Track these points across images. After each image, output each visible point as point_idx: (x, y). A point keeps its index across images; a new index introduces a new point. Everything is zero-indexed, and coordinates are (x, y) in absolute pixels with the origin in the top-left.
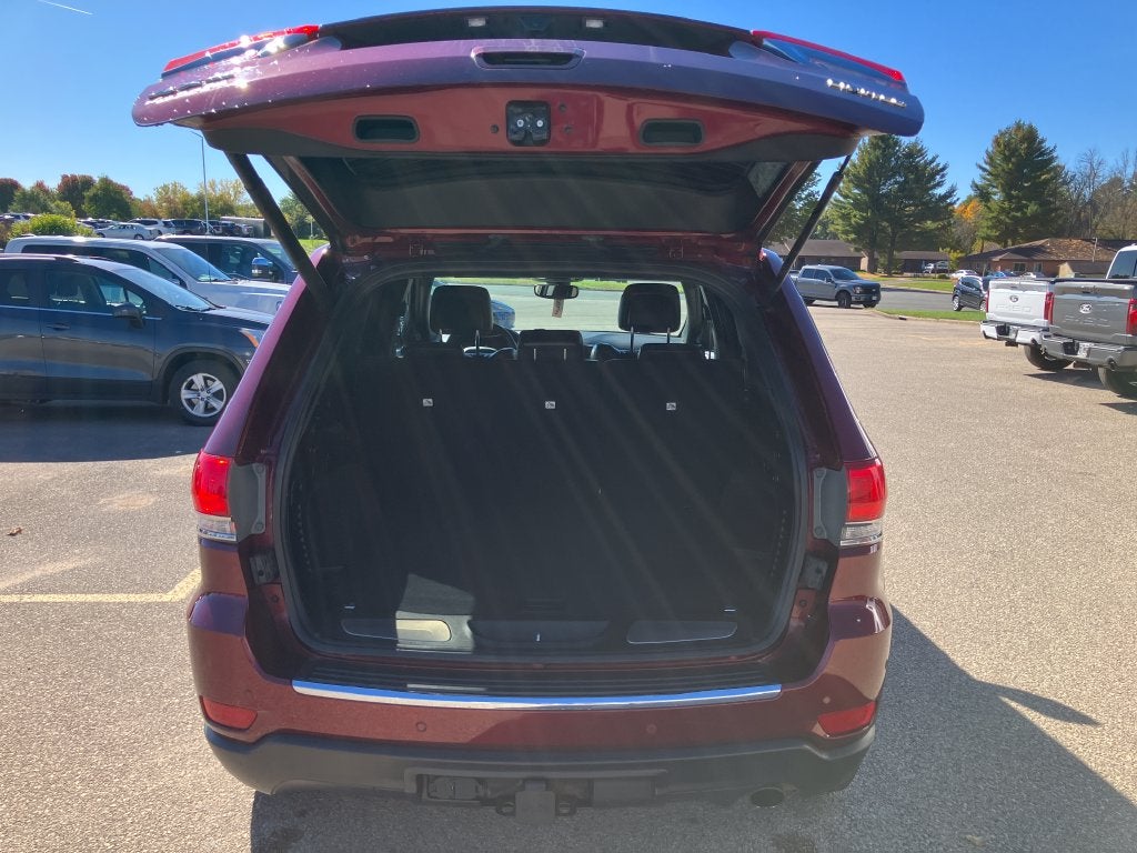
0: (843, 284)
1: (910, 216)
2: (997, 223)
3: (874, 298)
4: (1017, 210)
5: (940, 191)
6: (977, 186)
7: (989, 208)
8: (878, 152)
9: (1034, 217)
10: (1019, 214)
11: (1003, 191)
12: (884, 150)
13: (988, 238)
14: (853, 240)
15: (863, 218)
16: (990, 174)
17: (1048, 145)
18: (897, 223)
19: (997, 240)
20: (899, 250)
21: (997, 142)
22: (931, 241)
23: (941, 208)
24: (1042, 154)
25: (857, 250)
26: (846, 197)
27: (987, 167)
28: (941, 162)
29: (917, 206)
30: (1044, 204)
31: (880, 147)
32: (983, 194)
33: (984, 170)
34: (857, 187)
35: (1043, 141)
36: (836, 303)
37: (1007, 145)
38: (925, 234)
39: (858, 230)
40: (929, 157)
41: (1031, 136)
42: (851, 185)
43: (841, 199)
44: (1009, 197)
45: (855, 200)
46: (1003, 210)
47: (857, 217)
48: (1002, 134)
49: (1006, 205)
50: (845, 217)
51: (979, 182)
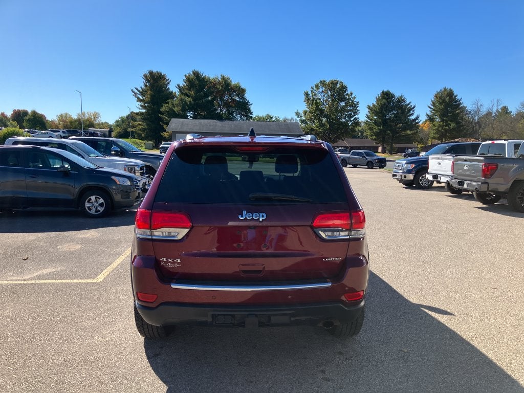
0: (370, 158)
1: (400, 128)
2: (438, 131)
3: (383, 165)
4: (446, 126)
5: (412, 117)
6: (428, 115)
7: (434, 125)
8: (385, 101)
9: (454, 129)
10: (447, 128)
11: (440, 117)
12: (387, 99)
13: (434, 138)
14: (375, 139)
15: (379, 129)
16: (434, 110)
17: (458, 98)
18: (394, 132)
19: (439, 139)
20: (395, 143)
21: (436, 96)
22: (409, 140)
23: (413, 125)
24: (456, 102)
25: (376, 143)
26: (371, 120)
27: (432, 107)
28: (412, 104)
29: (402, 124)
30: (458, 123)
31: (385, 98)
32: (431, 119)
33: (431, 108)
34: (376, 116)
35: (456, 96)
36: (367, 167)
37: (440, 98)
38: (407, 136)
39: (377, 134)
40: (407, 103)
41: (450, 94)
42: (373, 115)
43: (369, 120)
44: (442, 120)
45: (375, 121)
46: (440, 126)
47: (376, 128)
48: (438, 93)
49: (442, 123)
50: (371, 129)
51: (429, 113)
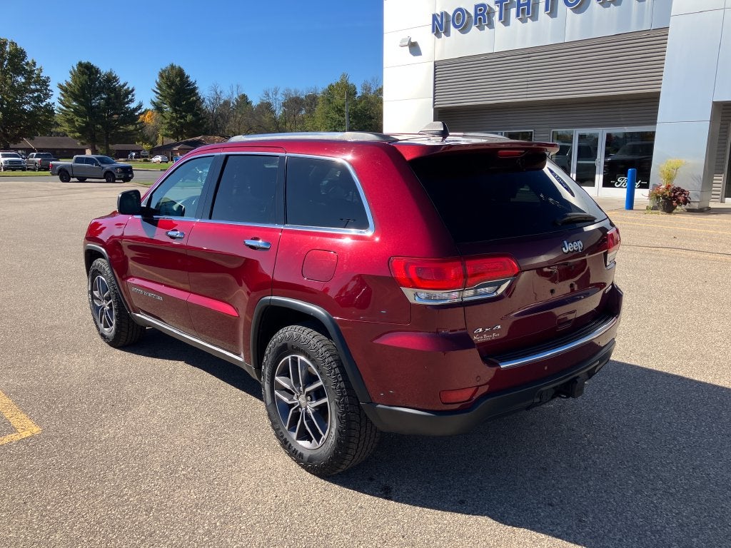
0: (107, 167)
1: (115, 121)
2: (171, 126)
3: (130, 176)
4: (181, 118)
5: (133, 106)
6: (154, 103)
7: (164, 117)
8: (86, 77)
9: (191, 123)
10: (182, 121)
11: (171, 107)
12: (90, 76)
13: (166, 135)
14: (79, 138)
15: (84, 122)
16: (161, 95)
17: (191, 79)
18: (109, 126)
19: (173, 136)
20: (112, 144)
21: (161, 75)
22: (128, 138)
23: (131, 117)
24: (189, 85)
25: (83, 144)
26: (67, 107)
27: (159, 91)
28: (130, 86)
29: (119, 114)
30: (195, 115)
31: (86, 74)
32: (159, 108)
33: (157, 93)
34: (75, 101)
35: (188, 77)
37: (168, 78)
38: (129, 133)
39: (81, 130)
40: (121, 83)
41: (181, 73)
42: (70, 99)
43: (64, 108)
44: (175, 111)
45: (75, 109)
46: (172, 118)
47: (79, 121)
48: (164, 71)
49: (174, 115)
50: (70, 121)
51: (156, 100)
